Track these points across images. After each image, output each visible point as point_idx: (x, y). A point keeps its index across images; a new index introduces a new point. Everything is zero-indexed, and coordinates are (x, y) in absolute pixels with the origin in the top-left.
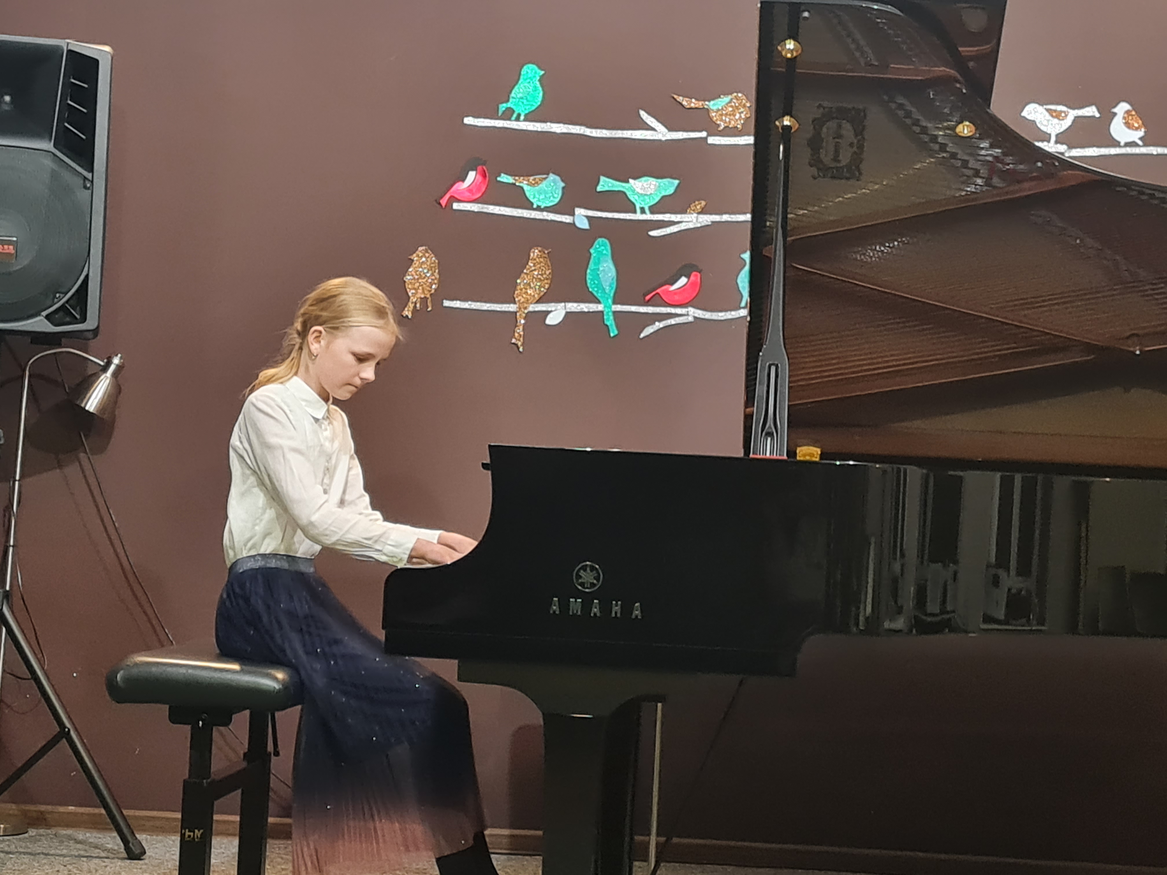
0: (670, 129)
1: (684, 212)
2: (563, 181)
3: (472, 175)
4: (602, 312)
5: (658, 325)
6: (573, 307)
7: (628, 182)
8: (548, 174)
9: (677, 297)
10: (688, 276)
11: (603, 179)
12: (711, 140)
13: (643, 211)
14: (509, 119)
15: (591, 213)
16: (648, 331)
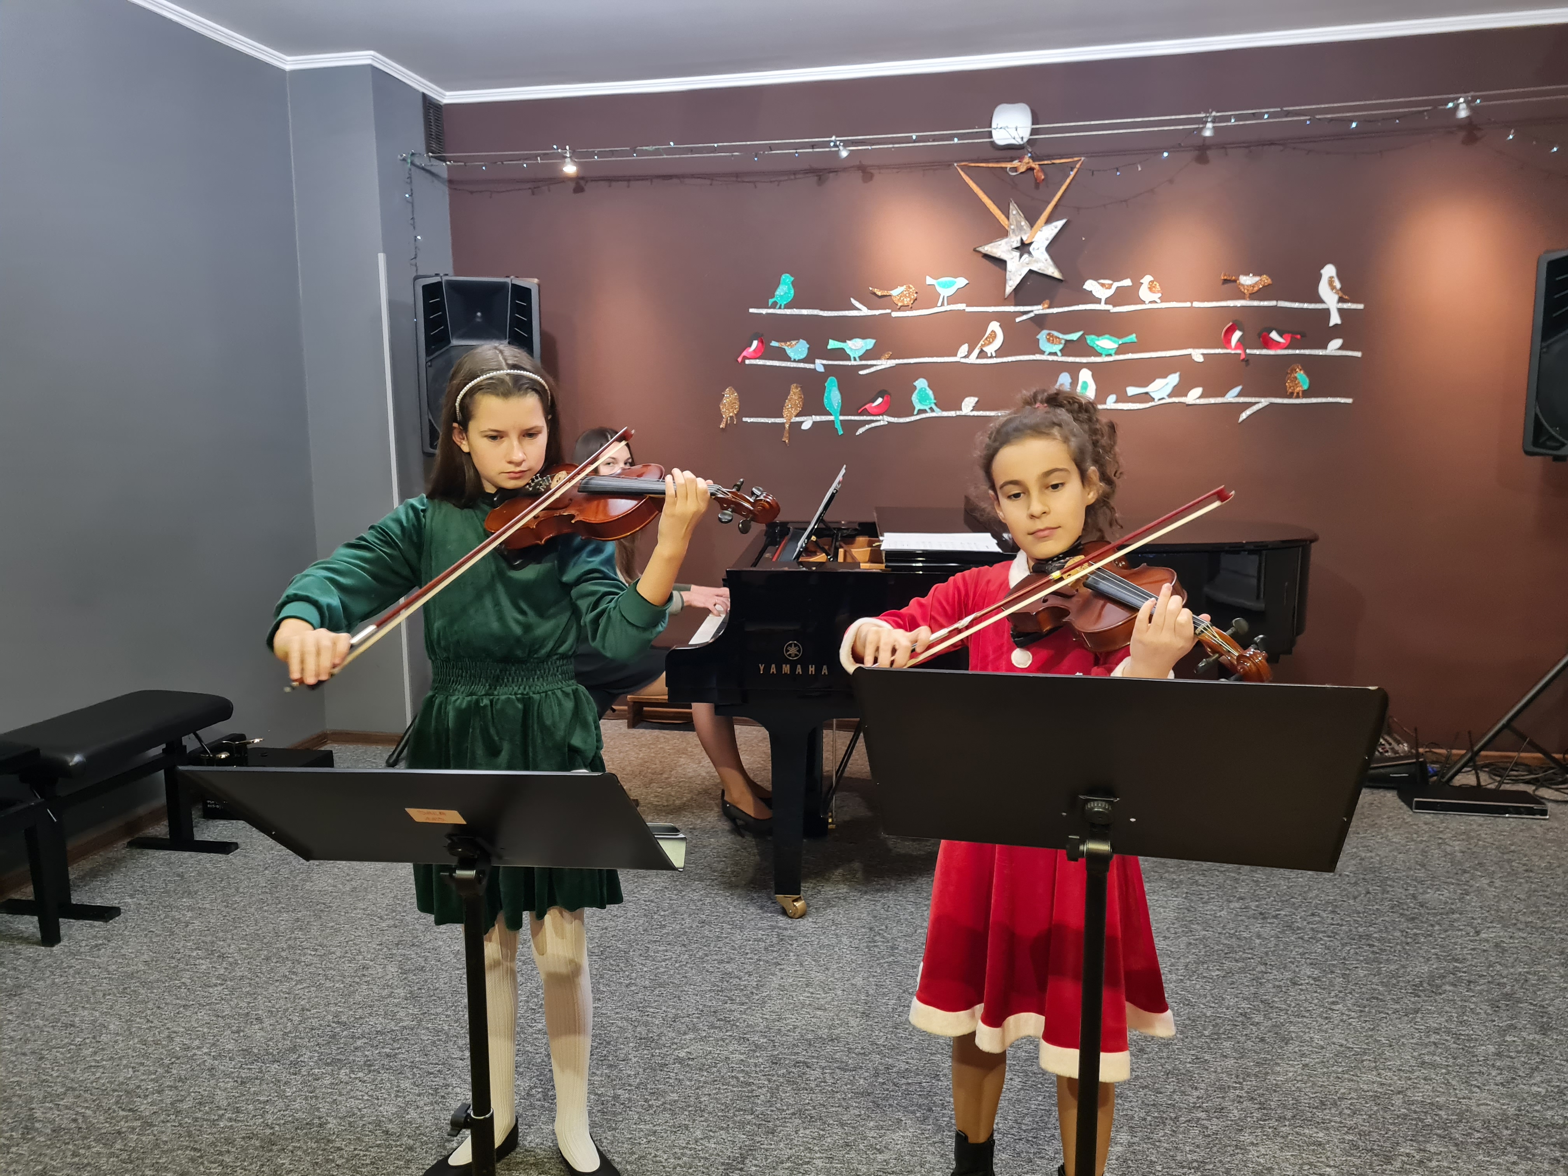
0: (869, 309)
1: (879, 358)
2: (808, 343)
3: (755, 343)
4: (833, 421)
5: (867, 427)
6: (818, 418)
7: (845, 342)
8: (798, 339)
9: (875, 410)
10: (883, 398)
11: (831, 341)
12: (894, 314)
13: (855, 359)
14: (774, 308)
15: (825, 362)
16: (861, 431)
